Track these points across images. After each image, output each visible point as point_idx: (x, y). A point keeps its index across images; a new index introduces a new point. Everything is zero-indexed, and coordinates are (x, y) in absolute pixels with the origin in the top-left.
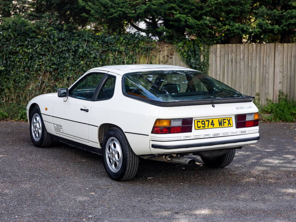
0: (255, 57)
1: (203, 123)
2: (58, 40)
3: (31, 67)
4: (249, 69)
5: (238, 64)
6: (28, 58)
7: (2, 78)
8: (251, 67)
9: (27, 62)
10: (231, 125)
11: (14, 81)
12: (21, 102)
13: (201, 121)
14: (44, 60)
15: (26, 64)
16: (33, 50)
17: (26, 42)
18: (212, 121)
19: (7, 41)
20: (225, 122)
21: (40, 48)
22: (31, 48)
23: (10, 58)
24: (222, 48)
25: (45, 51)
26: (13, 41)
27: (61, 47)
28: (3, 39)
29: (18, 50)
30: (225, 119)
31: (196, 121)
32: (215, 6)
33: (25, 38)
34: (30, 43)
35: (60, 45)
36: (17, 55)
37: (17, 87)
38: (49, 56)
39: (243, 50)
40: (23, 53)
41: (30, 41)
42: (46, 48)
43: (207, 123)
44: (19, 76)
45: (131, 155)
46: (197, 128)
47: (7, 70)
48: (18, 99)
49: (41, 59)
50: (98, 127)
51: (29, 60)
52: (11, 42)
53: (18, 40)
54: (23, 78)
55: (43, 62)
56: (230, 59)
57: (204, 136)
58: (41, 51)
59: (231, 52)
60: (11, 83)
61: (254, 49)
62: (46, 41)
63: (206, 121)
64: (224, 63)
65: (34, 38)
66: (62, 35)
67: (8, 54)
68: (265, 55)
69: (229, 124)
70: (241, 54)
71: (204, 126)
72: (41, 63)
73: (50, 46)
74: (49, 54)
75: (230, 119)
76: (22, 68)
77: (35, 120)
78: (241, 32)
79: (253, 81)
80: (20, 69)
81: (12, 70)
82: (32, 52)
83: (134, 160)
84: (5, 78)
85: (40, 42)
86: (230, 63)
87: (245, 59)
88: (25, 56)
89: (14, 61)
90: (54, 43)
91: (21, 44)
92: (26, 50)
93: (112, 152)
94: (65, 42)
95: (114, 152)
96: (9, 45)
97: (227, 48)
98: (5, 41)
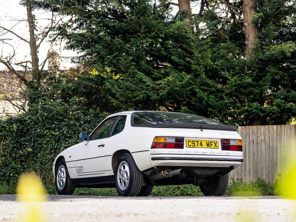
0: (276, 138)
1: (193, 143)
2: (84, 122)
3: (58, 150)
4: (271, 149)
5: (259, 145)
6: (55, 140)
7: (29, 160)
8: (272, 148)
9: (54, 144)
10: (217, 147)
11: (41, 163)
12: (47, 184)
13: (191, 141)
14: (70, 142)
15: (52, 147)
16: (60, 132)
17: (54, 126)
18: (201, 143)
19: (35, 124)
20: (212, 144)
21: (66, 130)
22: (58, 131)
23: (37, 141)
24: (243, 130)
25: (71, 134)
26: (41, 124)
27: (87, 129)
28: (31, 122)
29: (46, 133)
30: (212, 142)
31: (187, 141)
32: (235, 87)
33: (53, 121)
34: (57, 126)
35: (86, 127)
36: (44, 138)
37: (43, 168)
38: (75, 138)
39: (263, 131)
40: (51, 136)
41: (57, 124)
42: (72, 131)
43: (196, 143)
44: (46, 158)
45: (137, 172)
46: (188, 146)
47: (35, 153)
48: (44, 180)
49: (68, 141)
50: (111, 155)
51: (56, 142)
52: (39, 126)
53: (46, 123)
54: (49, 160)
55: (69, 145)
56: (251, 141)
57: (194, 153)
58: (67, 133)
59: (252, 134)
60: (38, 164)
61: (275, 130)
62: (73, 124)
63: (196, 142)
64: (246, 144)
65: (61, 122)
66: (88, 118)
67: (35, 137)
68: (286, 136)
69: (216, 147)
70: (262, 135)
71: (194, 145)
72: (67, 145)
73: (76, 129)
74: (75, 137)
75: (216, 142)
76: (49, 150)
77: (60, 171)
78: (260, 112)
79: (275, 161)
80: (47, 152)
81: (40, 152)
82: (59, 134)
83: (139, 176)
84: (33, 160)
85: (66, 124)
86: (251, 144)
87: (266, 140)
88: (52, 138)
89: (41, 144)
90: (80, 126)
91: (49, 127)
92: (53, 133)
93: (122, 173)
94: (90, 124)
95: (123, 173)
96: (37, 128)
97: (248, 130)
98: (34, 124)
